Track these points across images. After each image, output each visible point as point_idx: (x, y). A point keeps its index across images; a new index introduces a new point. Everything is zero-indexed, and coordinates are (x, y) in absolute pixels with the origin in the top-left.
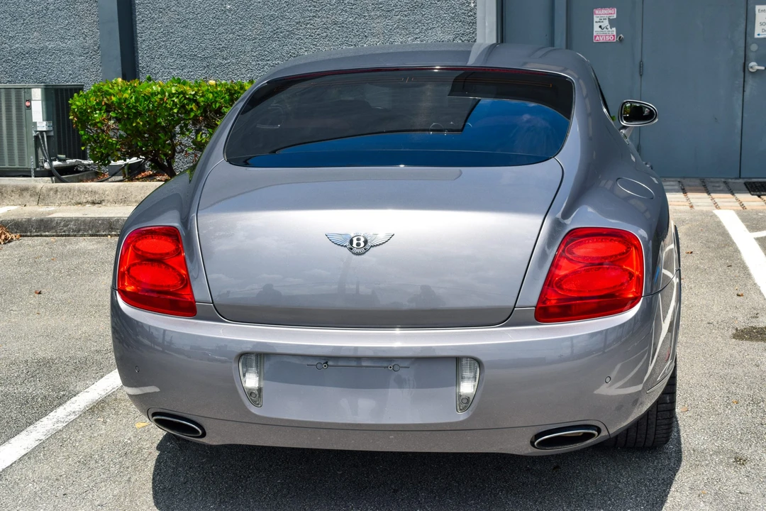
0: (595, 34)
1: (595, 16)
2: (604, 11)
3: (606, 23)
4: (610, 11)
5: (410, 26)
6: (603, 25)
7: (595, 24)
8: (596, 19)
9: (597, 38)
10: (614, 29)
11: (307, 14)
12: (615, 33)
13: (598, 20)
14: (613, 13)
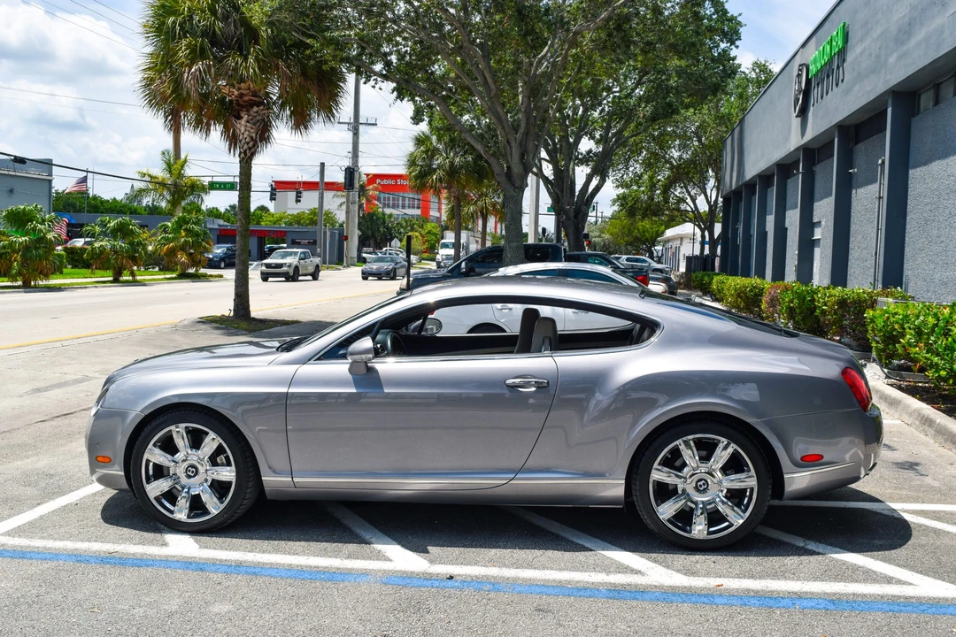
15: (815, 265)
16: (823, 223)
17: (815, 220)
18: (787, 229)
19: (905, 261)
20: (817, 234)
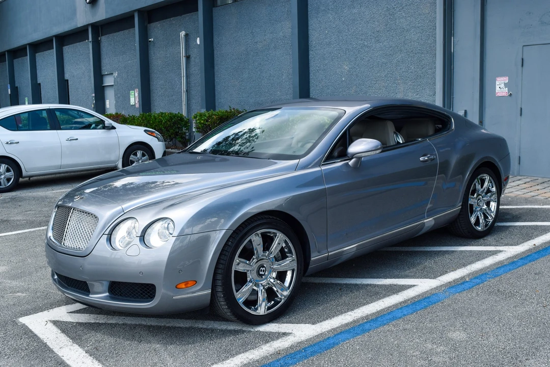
0: (497, 91)
1: (497, 82)
2: (502, 79)
3: (502, 86)
4: (505, 79)
5: (415, 87)
6: (501, 87)
7: (497, 86)
8: (497, 83)
9: (498, 94)
10: (507, 89)
11: (373, 82)
12: (507, 91)
13: (498, 84)
14: (506, 80)
15: (107, 102)
16: (116, 74)
17: (105, 71)
18: (68, 80)
19: (216, 93)
20: (108, 81)
